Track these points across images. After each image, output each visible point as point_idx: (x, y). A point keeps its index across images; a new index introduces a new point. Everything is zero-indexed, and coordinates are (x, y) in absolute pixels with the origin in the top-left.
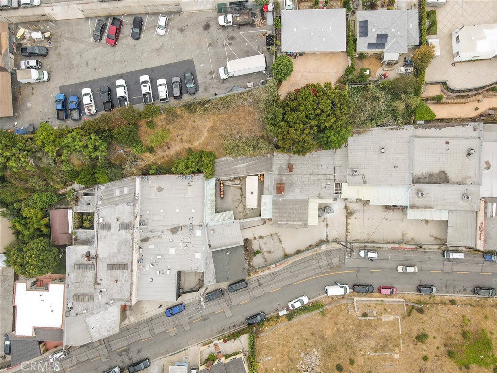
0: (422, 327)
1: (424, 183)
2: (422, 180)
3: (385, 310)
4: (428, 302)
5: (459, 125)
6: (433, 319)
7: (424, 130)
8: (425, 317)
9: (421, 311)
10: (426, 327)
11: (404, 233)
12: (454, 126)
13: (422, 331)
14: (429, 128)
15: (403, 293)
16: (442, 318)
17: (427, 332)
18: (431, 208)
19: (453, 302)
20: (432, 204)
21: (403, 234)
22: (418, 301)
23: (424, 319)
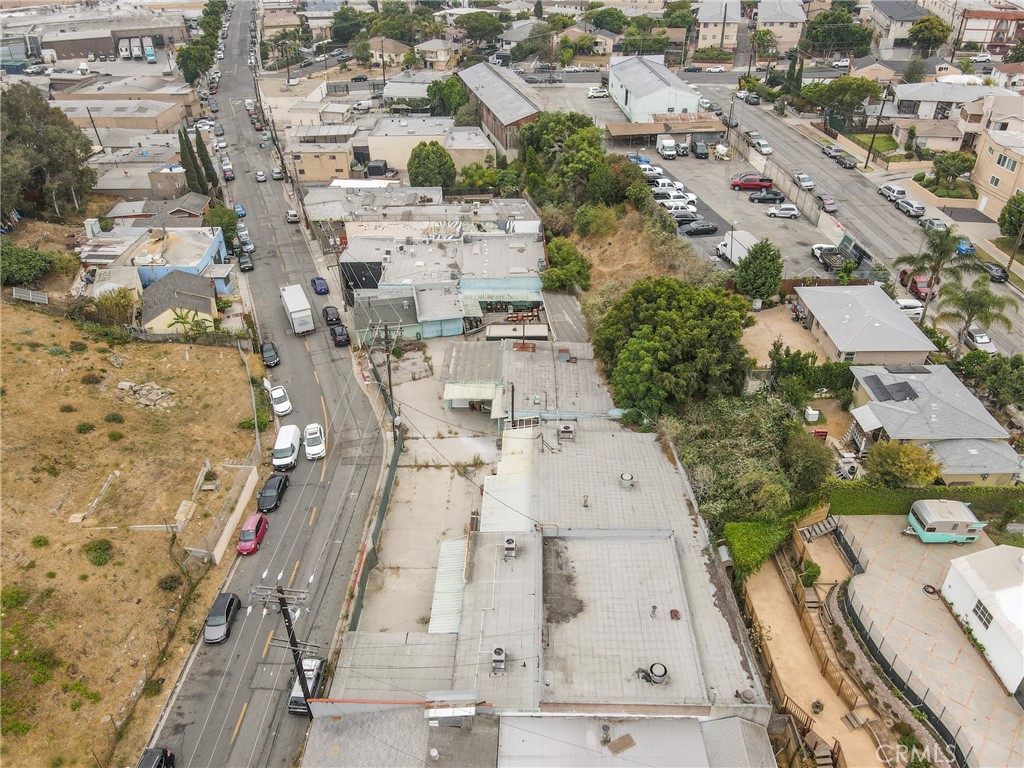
0: (127, 565)
1: (545, 564)
2: (552, 559)
3: (206, 516)
4: (184, 619)
5: (742, 653)
6: (133, 605)
7: (704, 568)
8: (147, 586)
9: (168, 584)
10: (123, 573)
11: (401, 571)
12: (736, 639)
13: (118, 559)
14: (714, 578)
15: (233, 572)
16: (121, 632)
17: (108, 569)
18: (470, 577)
19: (153, 687)
20: (481, 580)
21: (398, 568)
22: (199, 596)
23: (144, 582)
